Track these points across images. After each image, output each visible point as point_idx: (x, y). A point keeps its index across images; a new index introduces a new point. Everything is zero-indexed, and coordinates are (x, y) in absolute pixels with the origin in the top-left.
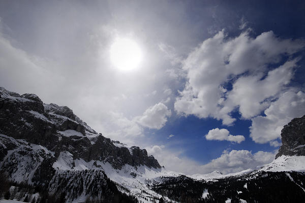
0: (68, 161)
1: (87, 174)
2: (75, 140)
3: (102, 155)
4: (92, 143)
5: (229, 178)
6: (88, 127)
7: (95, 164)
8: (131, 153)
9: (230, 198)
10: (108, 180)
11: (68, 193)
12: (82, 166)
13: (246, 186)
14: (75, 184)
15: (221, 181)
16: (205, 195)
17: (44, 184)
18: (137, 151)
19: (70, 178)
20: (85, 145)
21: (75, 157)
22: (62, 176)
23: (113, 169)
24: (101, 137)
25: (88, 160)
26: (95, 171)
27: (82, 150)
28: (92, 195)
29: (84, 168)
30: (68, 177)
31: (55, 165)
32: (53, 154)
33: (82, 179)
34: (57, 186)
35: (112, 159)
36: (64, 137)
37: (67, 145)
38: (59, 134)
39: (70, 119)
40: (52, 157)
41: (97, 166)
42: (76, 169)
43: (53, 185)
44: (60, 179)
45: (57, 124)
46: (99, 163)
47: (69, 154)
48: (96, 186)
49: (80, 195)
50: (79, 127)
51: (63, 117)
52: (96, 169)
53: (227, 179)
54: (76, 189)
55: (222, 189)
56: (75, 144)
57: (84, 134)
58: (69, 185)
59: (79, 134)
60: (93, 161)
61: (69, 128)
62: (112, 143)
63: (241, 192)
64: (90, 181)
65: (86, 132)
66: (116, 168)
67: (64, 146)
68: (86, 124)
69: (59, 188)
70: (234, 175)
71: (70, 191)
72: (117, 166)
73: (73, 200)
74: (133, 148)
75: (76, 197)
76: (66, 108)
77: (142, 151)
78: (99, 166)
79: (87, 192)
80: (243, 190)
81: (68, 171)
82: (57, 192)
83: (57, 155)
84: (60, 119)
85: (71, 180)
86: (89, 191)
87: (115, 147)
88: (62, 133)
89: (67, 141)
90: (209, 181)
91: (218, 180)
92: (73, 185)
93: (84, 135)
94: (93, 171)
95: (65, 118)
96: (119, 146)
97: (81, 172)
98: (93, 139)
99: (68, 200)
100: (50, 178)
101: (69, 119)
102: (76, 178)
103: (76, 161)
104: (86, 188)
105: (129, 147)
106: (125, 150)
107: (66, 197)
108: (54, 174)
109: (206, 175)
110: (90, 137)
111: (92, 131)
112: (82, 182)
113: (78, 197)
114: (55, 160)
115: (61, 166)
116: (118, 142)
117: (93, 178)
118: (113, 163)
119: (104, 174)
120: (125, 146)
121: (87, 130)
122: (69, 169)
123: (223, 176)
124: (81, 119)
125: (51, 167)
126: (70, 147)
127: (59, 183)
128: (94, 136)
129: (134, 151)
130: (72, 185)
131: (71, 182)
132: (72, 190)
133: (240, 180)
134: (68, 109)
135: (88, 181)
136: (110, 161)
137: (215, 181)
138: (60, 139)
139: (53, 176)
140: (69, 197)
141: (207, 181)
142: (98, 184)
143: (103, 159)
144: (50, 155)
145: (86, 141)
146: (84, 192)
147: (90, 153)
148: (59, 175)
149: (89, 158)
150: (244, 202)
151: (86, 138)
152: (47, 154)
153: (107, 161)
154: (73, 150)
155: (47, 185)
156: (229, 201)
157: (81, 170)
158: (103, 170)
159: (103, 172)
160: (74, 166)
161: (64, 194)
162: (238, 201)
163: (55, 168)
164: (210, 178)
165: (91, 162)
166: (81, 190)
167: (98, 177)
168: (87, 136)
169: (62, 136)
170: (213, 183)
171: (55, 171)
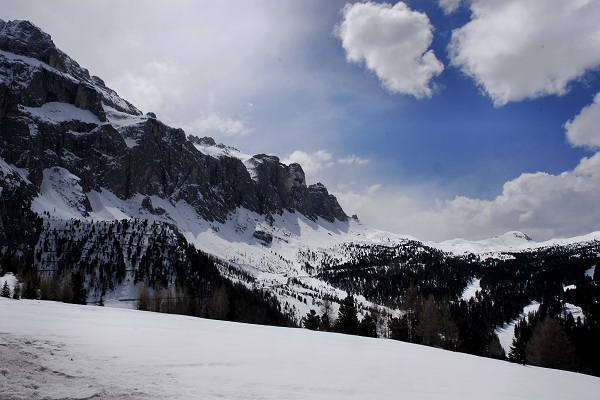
0: (69, 195)
1: (130, 230)
2: (76, 134)
3: (163, 181)
4: (131, 143)
5: (549, 250)
6: (110, 91)
7: (146, 204)
8: (253, 175)
9: (538, 301)
10: (191, 250)
11: (88, 278)
12: (111, 211)
13: (591, 273)
14: (101, 256)
15: (522, 258)
16: (472, 291)
17: (20, 254)
18: (271, 168)
19: (85, 239)
20: (111, 150)
21: (87, 185)
22: (61, 235)
23: (202, 221)
24: (153, 125)
25: (125, 194)
26: (150, 224)
27: (102, 165)
28: (152, 283)
29: (120, 216)
30: (78, 236)
31: (41, 205)
32: (24, 174)
33: (116, 244)
34: (57, 259)
35: (193, 191)
36: (43, 127)
37: (58, 150)
38: (28, 115)
39: (49, 68)
40: (23, 183)
41: (152, 211)
42: (96, 217)
43: (44, 256)
44: (60, 242)
45: (14, 84)
46: (157, 202)
47: (70, 176)
48: (158, 264)
49: (120, 282)
50: (80, 93)
51: (26, 60)
52: (152, 219)
53: (542, 254)
54: (106, 267)
55: (522, 278)
56: (79, 147)
57: (102, 117)
58: (88, 259)
59: (86, 117)
60: (140, 198)
61: (51, 97)
62: (190, 145)
63: (573, 287)
64: (139, 249)
65: (107, 109)
66: (209, 217)
67: (50, 152)
68: (101, 83)
69: (61, 265)
70: (564, 242)
71: (91, 271)
72: (214, 213)
73: (103, 294)
74: (260, 161)
75: (112, 287)
76: (26, 26)
77: (287, 168)
78: (160, 212)
79: (138, 277)
80: (582, 282)
81: (77, 223)
82: (59, 273)
83: (36, 178)
84: (20, 69)
85: (88, 246)
86: (142, 276)
87: (200, 154)
88: (34, 112)
89: (55, 137)
90: (489, 260)
91: (514, 254)
92: (97, 257)
93: (103, 119)
94: (145, 223)
95: (35, 63)
96: (214, 152)
97: (112, 226)
98: (131, 131)
99: (92, 293)
100: (34, 240)
101: (45, 66)
102: (101, 240)
103: (92, 195)
104: (134, 266)
105: (245, 158)
106: (232, 165)
107: (86, 285)
108: (40, 230)
109: (484, 242)
110: (121, 124)
111: (124, 106)
112: (120, 251)
113: (117, 287)
114: (33, 190)
115: (55, 206)
116: (210, 142)
117: (146, 243)
118: (200, 202)
119: (176, 232)
120: (233, 154)
121: (109, 103)
122: (78, 217)
123: (532, 247)
124: (83, 66)
125: (28, 208)
126: (69, 156)
127: (59, 251)
128: (132, 121)
129: (260, 169)
130: (93, 257)
131: (91, 251)
132: (97, 271)
133: (578, 256)
134: (36, 33)
135: (134, 250)
136: (189, 198)
137: (507, 257)
138: (33, 130)
139: (39, 232)
140: (91, 285)
141: (483, 259)
142: (163, 259)
143: (167, 193)
144: (16, 177)
145: (110, 139)
146: (129, 276)
147: (129, 176)
148: (55, 232)
149: (128, 186)
150: (576, 311)
151: (109, 128)
152: (9, 176)
153: (181, 196)
154: (80, 164)
155: (29, 257)
156: (533, 308)
157: (110, 221)
158: (171, 223)
159: (172, 227)
160: (89, 208)
161: (78, 280)
162: (559, 308)
163: (41, 214)
164: (492, 249)
165: (133, 200)
166: (122, 272)
167: (159, 241)
168: (112, 122)
169: (36, 120)
170: (500, 262)
171: (41, 221)
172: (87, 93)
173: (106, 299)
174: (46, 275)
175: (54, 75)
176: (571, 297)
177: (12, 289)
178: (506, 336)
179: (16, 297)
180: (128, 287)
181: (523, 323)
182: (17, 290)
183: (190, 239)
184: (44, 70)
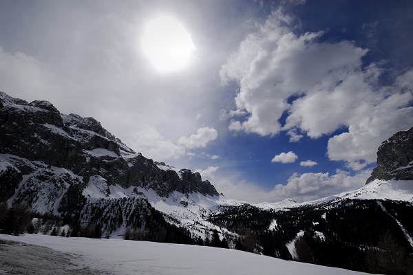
0: (100, 187)
1: (127, 202)
2: (107, 161)
3: (143, 180)
4: (130, 165)
5: (305, 206)
6: (123, 144)
7: (135, 190)
8: (180, 177)
9: (304, 230)
10: (153, 210)
11: (104, 225)
12: (119, 193)
13: (324, 216)
14: (112, 214)
15: (294, 210)
16: (273, 225)
17: (73, 215)
18: (188, 174)
19: (105, 207)
20: (122, 168)
21: (109, 182)
22: (95, 205)
23: (159, 197)
24: (141, 158)
25: (126, 186)
26: (136, 199)
27: (117, 174)
28: (134, 226)
29: (123, 196)
30: (102, 206)
31: (86, 192)
32: (81, 179)
33: (120, 208)
34: (91, 217)
35: (156, 185)
36: (92, 158)
37: (98, 168)
38: (87, 154)
39: (98, 135)
40: (80, 182)
41: (137, 193)
42: (112, 197)
43: (85, 216)
44: (93, 209)
45: (82, 141)
46: (140, 189)
47: (101, 179)
48: (138, 217)
49: (120, 226)
50: (110, 145)
51: (89, 132)
52: (137, 197)
53: (302, 208)
54: (114, 220)
55: (295, 219)
56: (108, 167)
57: (119, 154)
58: (106, 216)
59: (112, 154)
60: (132, 188)
61: (98, 146)
62: (155, 165)
63: (317, 223)
64: (130, 210)
65: (121, 151)
66: (161, 195)
67: (94, 169)
68: (120, 141)
69: (92, 219)
70: (310, 203)
71: (106, 222)
72: (164, 194)
73: (111, 233)
74: (183, 172)
75: (115, 229)
76: (91, 119)
77: (194, 174)
78: (141, 193)
79: (128, 224)
80: (322, 221)
81: (103, 200)
82: (91, 223)
83: (86, 181)
84: (85, 135)
85: (106, 210)
86: (130, 223)
87: (159, 169)
88: (89, 152)
89: (97, 163)
90: (279, 211)
91: (290, 209)
92: (110, 216)
94: (134, 199)
95: (92, 133)
96: (165, 168)
97: (119, 201)
98: (131, 160)
99: (106, 232)
100: (80, 208)
101: (96, 134)
102: (113, 207)
103: (111, 187)
104: (127, 218)
105: (177, 170)
106: (172, 173)
107: (103, 229)
109: (276, 204)
110: (126, 157)
111: (129, 150)
112: (121, 212)
113: (117, 229)
114: (84, 186)
115: (93, 192)
116: (163, 164)
117: (133, 207)
118: (158, 189)
119: (147, 202)
120: (173, 169)
121: (123, 149)
122: (104, 197)
123: (297, 205)
124: (112, 134)
125: (80, 194)
126: (102, 171)
127: (92, 213)
128: (132, 156)
129: (183, 175)
130: (108, 215)
131: (107, 213)
132: (109, 222)
133: (317, 209)
134: (95, 122)
135: (128, 211)
136: (154, 187)
137: (287, 210)
138: (88, 160)
139: (84, 204)
140: (106, 229)
141: (276, 211)
142: (140, 215)
143: (145, 185)
144: (77, 180)
145: (121, 163)
146: (124, 224)
147: (128, 178)
148: (92, 204)
149: (128, 183)
150: (320, 235)
151: (121, 159)
152: (74, 179)
153: (150, 186)
154: (107, 174)
155: (77, 216)
156: (301, 233)
157: (118, 198)
158: (145, 198)
159: (145, 200)
160: (109, 193)
161: (99, 227)
162: (313, 234)
163: (86, 196)
164: (280, 207)
165: (129, 188)
166: (121, 221)
167: (140, 206)
168: (123, 156)
169: (90, 156)
170: (284, 212)
171: (86, 199)
172: (113, 145)
173: (111, 235)
174: (84, 223)
175: (100, 137)
176: (317, 228)
177: (66, 232)
178: (291, 247)
179: (67, 236)
180: (122, 230)
181: (298, 241)
182: (69, 233)
183: (153, 205)
184: (96, 136)
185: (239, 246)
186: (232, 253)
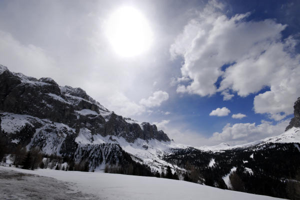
0: (87, 136)
1: (105, 146)
2: (91, 118)
3: (116, 131)
4: (107, 120)
5: (236, 149)
6: (101, 106)
7: (111, 138)
8: (142, 128)
9: (236, 167)
10: (124, 152)
11: (91, 163)
12: (99, 140)
13: (252, 156)
14: (95, 155)
15: (228, 152)
16: (212, 163)
17: (70, 156)
18: (148, 127)
19: (91, 150)
20: (101, 122)
21: (93, 133)
22: (84, 149)
23: (127, 143)
24: (113, 115)
25: (104, 135)
26: (111, 144)
27: (98, 127)
28: (111, 164)
29: (102, 142)
30: (89, 149)
31: (77, 140)
32: (74, 130)
33: (101, 151)
34: (81, 157)
35: (125, 134)
36: (81, 116)
37: (85, 123)
38: (77, 113)
39: (84, 100)
40: (74, 133)
41: (112, 140)
42: (95, 143)
43: (78, 156)
44: (83, 151)
45: (74, 104)
46: (114, 137)
47: (87, 130)
48: (113, 157)
51: (78, 98)
52: (112, 143)
53: (234, 150)
54: (97, 159)
55: (229, 159)
56: (92, 122)
58: (91, 156)
59: (94, 113)
60: (109, 136)
61: (84, 108)
62: (124, 120)
63: (247, 162)
64: (108, 153)
65: (100, 110)
66: (129, 141)
67: (82, 123)
68: (99, 104)
69: (82, 159)
70: (241, 146)
71: (92, 160)
72: (131, 140)
74: (144, 124)
75: (98, 165)
76: (79, 89)
77: (152, 126)
78: (115, 140)
79: (107, 162)
80: (250, 160)
81: (89, 145)
82: (82, 161)
83: (77, 131)
84: (76, 100)
85: (92, 152)
86: (108, 161)
87: (127, 123)
88: (79, 112)
89: (85, 119)
90: (216, 153)
91: (225, 151)
93: (99, 113)
94: (110, 144)
95: (80, 99)
96: (131, 122)
97: (100, 145)
98: (107, 117)
99: (92, 168)
100: (74, 151)
101: (83, 99)
102: (96, 150)
103: (94, 136)
104: (105, 158)
105: (140, 123)
106: (136, 126)
107: (90, 166)
108: (77, 147)
109: (213, 147)
110: (103, 115)
111: (105, 110)
112: (102, 153)
113: (100, 165)
114: (76, 135)
115: (82, 140)
116: (130, 119)
117: (110, 150)
118: (127, 137)
119: (119, 146)
120: (136, 123)
121: (101, 109)
122: (89, 143)
123: (230, 148)
124: (94, 99)
125: (74, 141)
126: (88, 125)
127: (82, 154)
128: (108, 114)
129: (144, 126)
130: (93, 156)
131: (92, 154)
132: (94, 160)
133: (246, 151)
134: (82, 91)
135: (106, 153)
136: (124, 136)
137: (222, 152)
138: (78, 117)
140: (92, 165)
141: (214, 152)
142: (115, 155)
143: (117, 134)
144: (71, 131)
145: (101, 119)
146: (104, 162)
147: (105, 129)
148: (82, 148)
149: (105, 133)
150: (249, 170)
151: (101, 116)
152: (70, 131)
153: (121, 135)
154: (91, 127)
155: (73, 156)
156: (234, 169)
157: (99, 144)
158: (118, 143)
159: (118, 145)
160: (93, 140)
161: (87, 163)
162: (243, 169)
164: (217, 149)
165: (107, 137)
166: (102, 160)
167: (114, 149)
169: (79, 114)
170: (220, 153)
171: (78, 144)
172: (94, 107)
173: (96, 169)
174: (77, 161)
176: (247, 165)
177: (66, 167)
178: (227, 179)
179: (66, 170)
180: (103, 166)
181: (231, 175)
182: (67, 168)
183: (123, 149)
184: (83, 100)
185: (187, 178)
186: (181, 183)
